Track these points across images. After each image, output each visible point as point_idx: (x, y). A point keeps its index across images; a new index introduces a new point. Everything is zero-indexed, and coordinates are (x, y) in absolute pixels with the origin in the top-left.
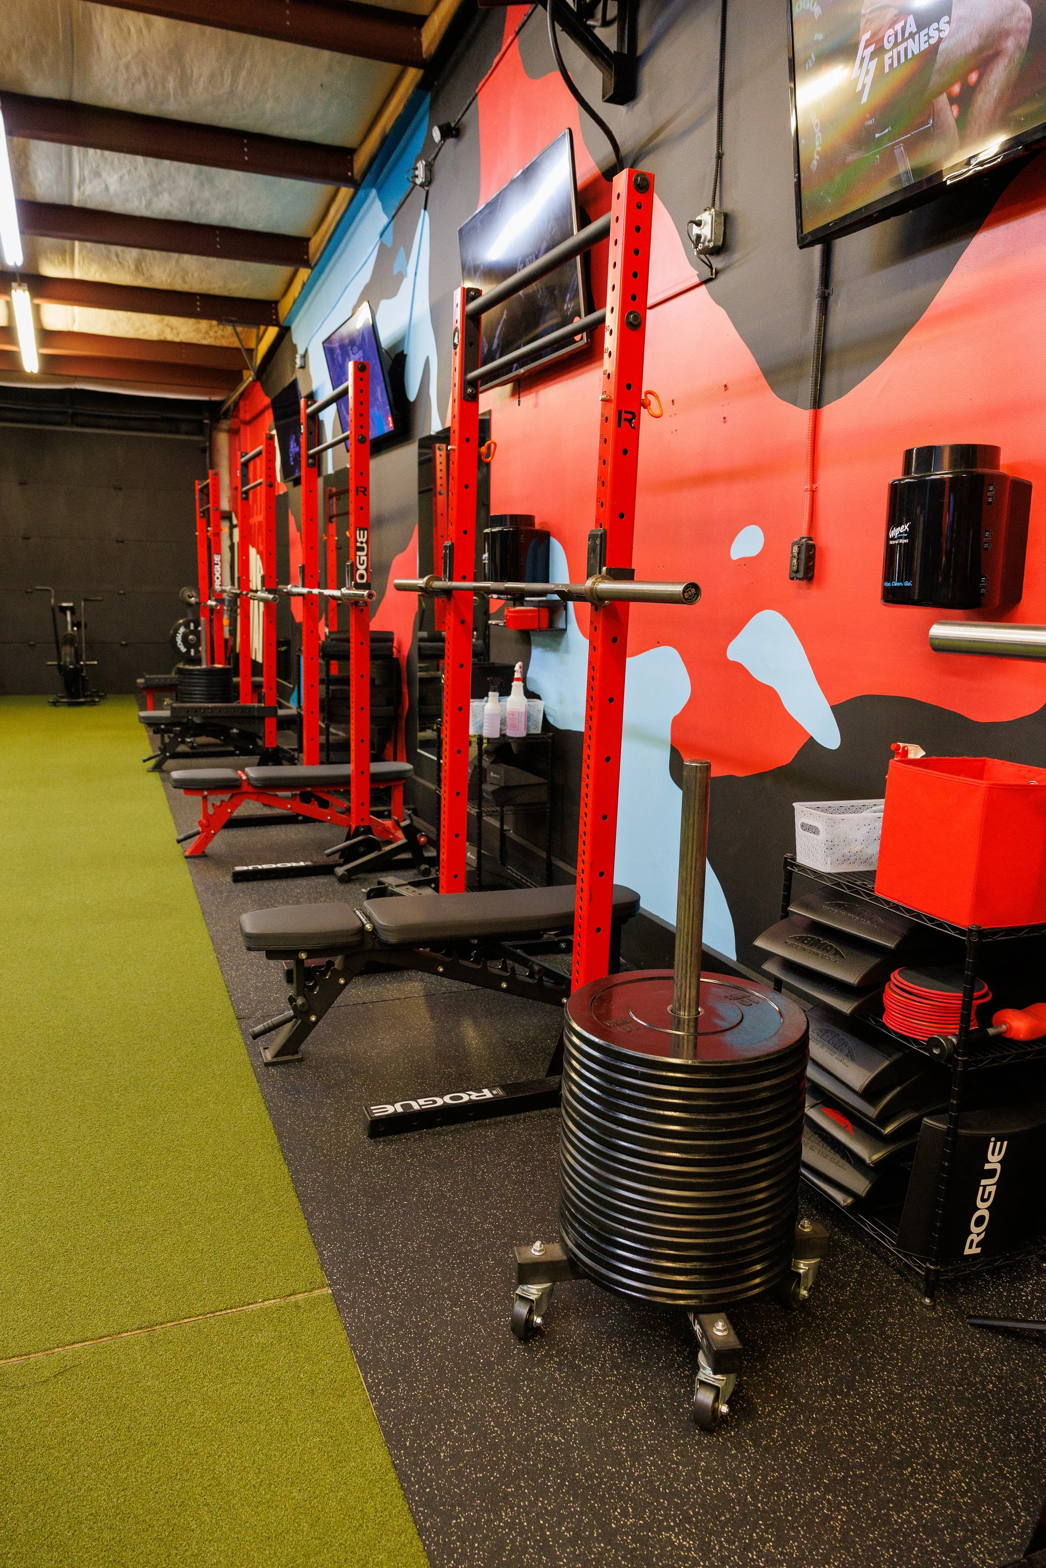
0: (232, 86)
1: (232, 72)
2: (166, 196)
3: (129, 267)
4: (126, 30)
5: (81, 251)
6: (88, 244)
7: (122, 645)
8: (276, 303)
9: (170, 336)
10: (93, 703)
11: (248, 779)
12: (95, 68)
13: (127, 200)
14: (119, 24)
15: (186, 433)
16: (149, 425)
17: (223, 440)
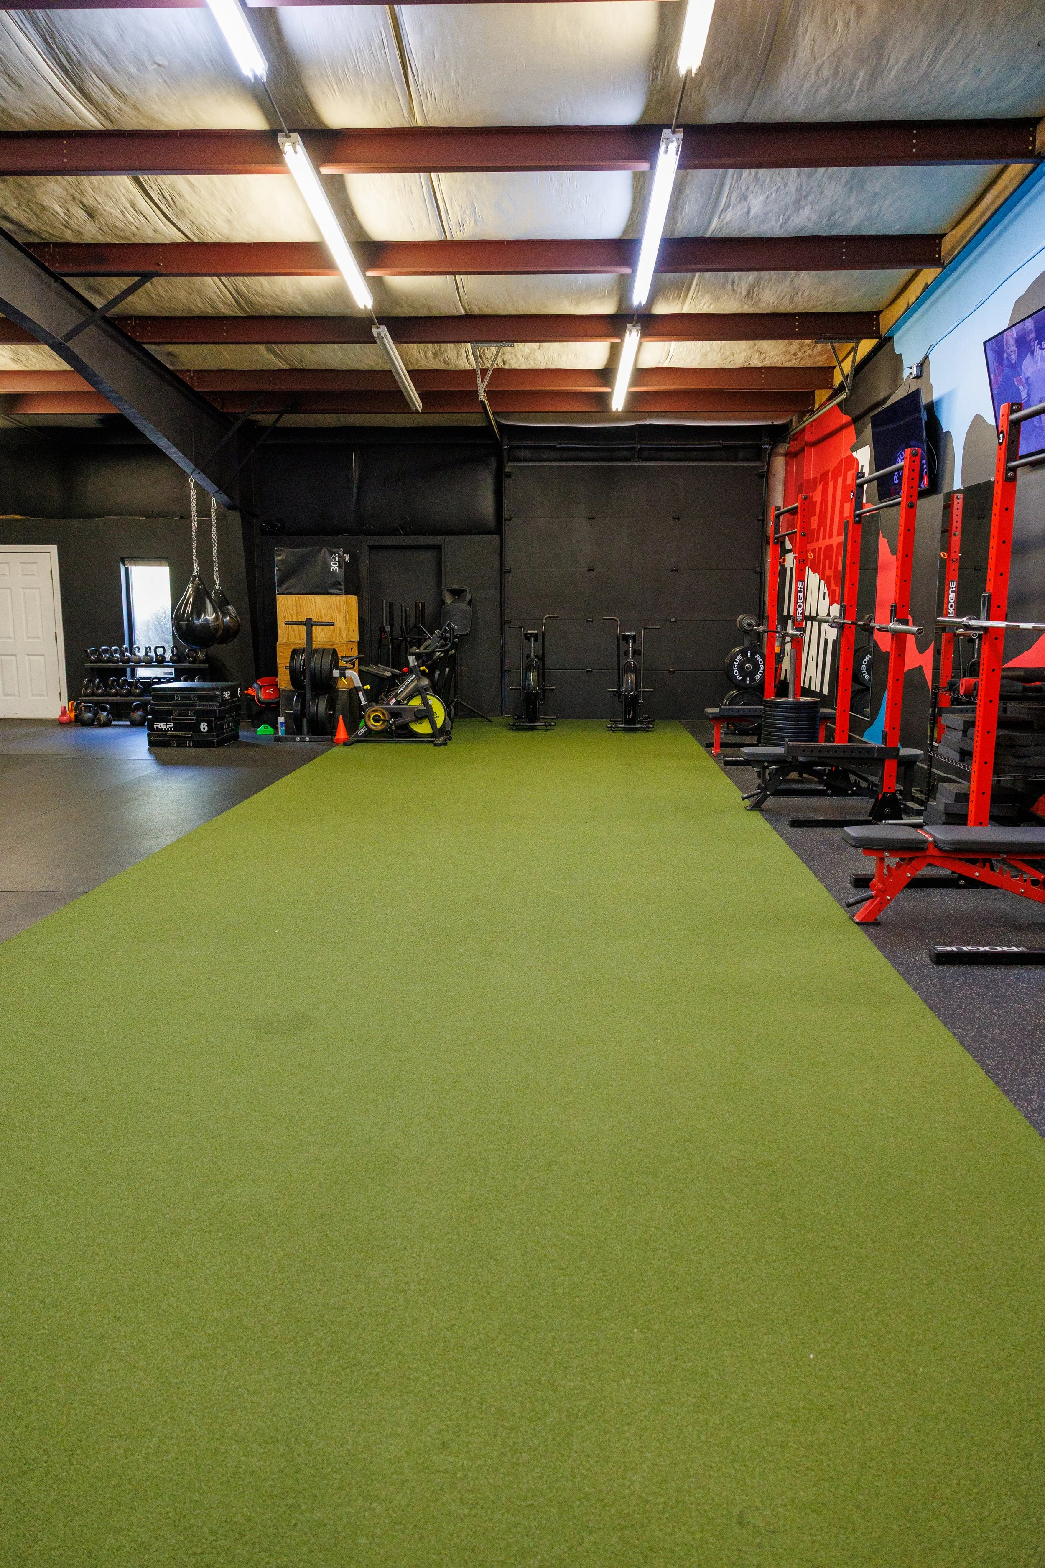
0: (927, 70)
1: (936, 49)
2: (807, 209)
3: (741, 293)
4: (832, 26)
5: (698, 283)
6: (708, 275)
7: (670, 671)
8: (878, 313)
9: (756, 362)
10: (647, 730)
11: (935, 841)
12: (783, 78)
13: (764, 221)
14: (826, 21)
15: (744, 460)
16: (709, 454)
17: (779, 463)
